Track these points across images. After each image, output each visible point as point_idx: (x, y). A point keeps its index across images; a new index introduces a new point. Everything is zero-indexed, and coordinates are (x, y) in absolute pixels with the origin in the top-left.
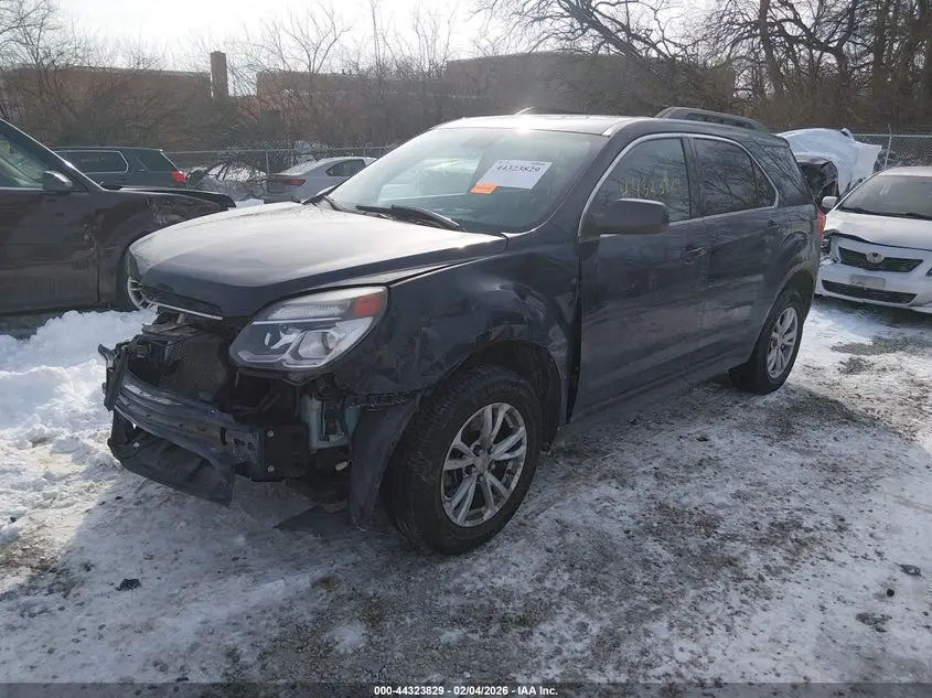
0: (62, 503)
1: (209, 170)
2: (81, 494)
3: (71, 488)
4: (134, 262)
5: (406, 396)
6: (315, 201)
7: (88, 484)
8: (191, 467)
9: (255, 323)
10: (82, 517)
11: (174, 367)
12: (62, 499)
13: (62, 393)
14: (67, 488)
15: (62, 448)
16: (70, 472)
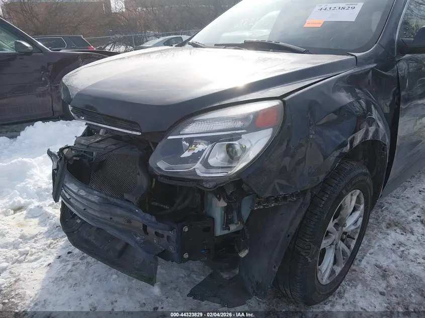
0: (32, 258)
1: (105, 47)
2: (45, 250)
3: (38, 245)
4: (66, 89)
5: (298, 195)
6: (182, 44)
7: (49, 242)
8: (119, 247)
9: (170, 137)
10: (46, 270)
11: (101, 165)
12: (32, 255)
13: (32, 175)
14: (35, 245)
15: (32, 215)
16: (37, 233)
